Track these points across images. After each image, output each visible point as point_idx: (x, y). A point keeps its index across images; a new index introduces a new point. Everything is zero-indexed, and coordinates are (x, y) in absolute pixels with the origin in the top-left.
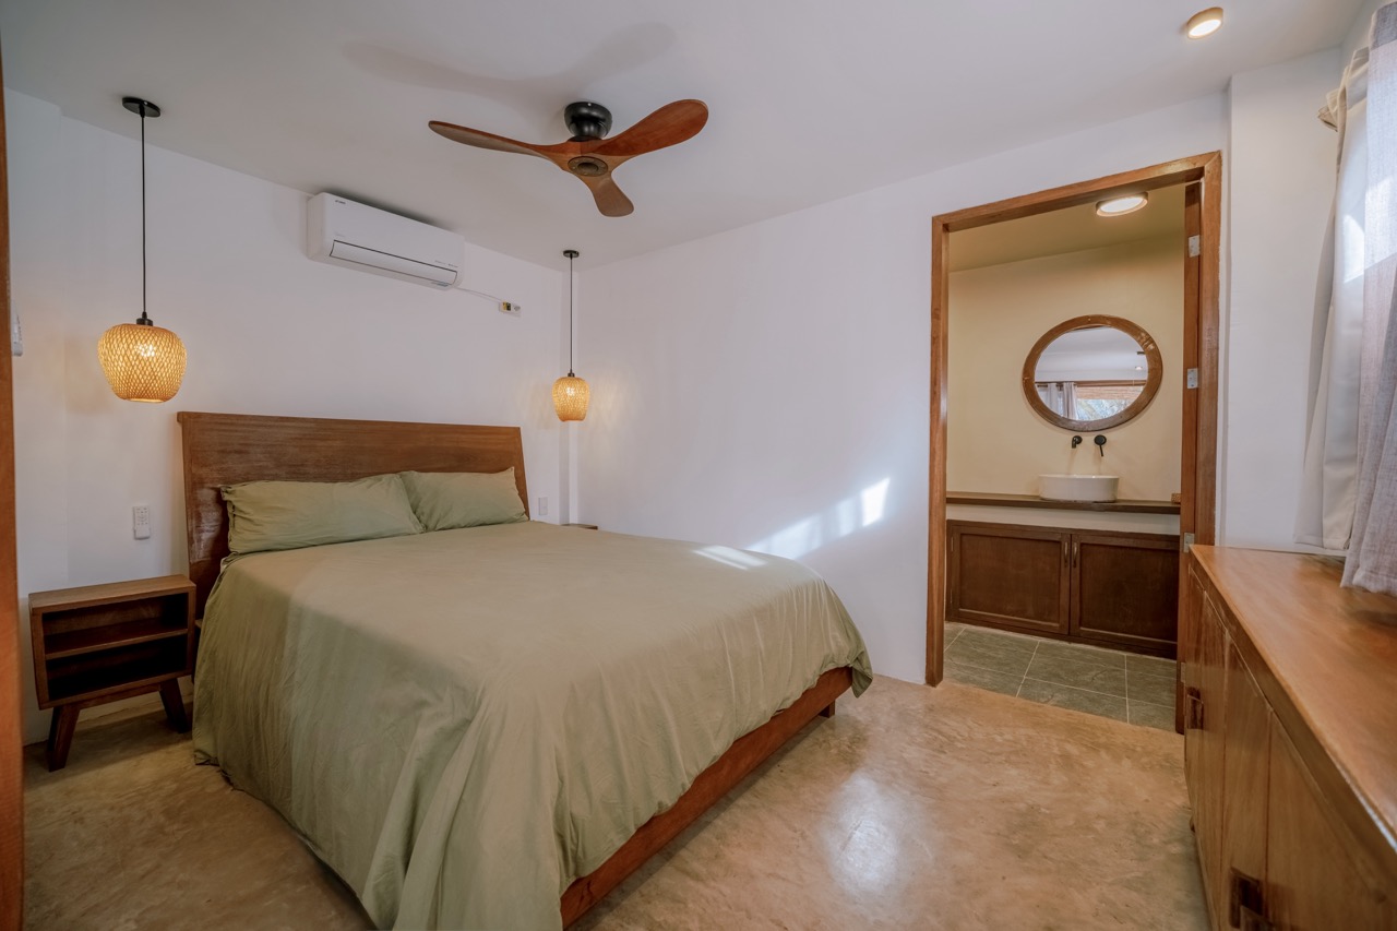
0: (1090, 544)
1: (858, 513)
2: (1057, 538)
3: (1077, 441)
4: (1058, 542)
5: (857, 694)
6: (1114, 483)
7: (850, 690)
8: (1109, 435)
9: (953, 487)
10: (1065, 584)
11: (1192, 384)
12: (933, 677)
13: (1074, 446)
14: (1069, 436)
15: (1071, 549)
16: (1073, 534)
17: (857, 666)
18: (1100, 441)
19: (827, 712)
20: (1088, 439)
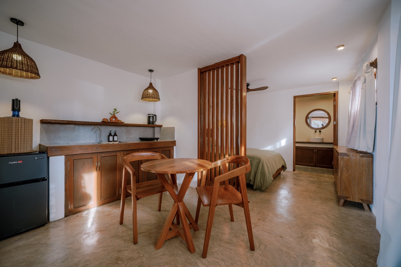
0: (319, 150)
1: (280, 144)
2: (313, 149)
3: (316, 132)
4: (313, 150)
5: (284, 171)
6: (323, 139)
7: (283, 171)
8: (322, 130)
9: (297, 140)
10: (314, 157)
11: (335, 123)
12: (294, 170)
13: (315, 132)
14: (314, 131)
15: (315, 151)
16: (315, 148)
17: (285, 166)
18: (320, 131)
19: (280, 173)
20: (318, 131)
